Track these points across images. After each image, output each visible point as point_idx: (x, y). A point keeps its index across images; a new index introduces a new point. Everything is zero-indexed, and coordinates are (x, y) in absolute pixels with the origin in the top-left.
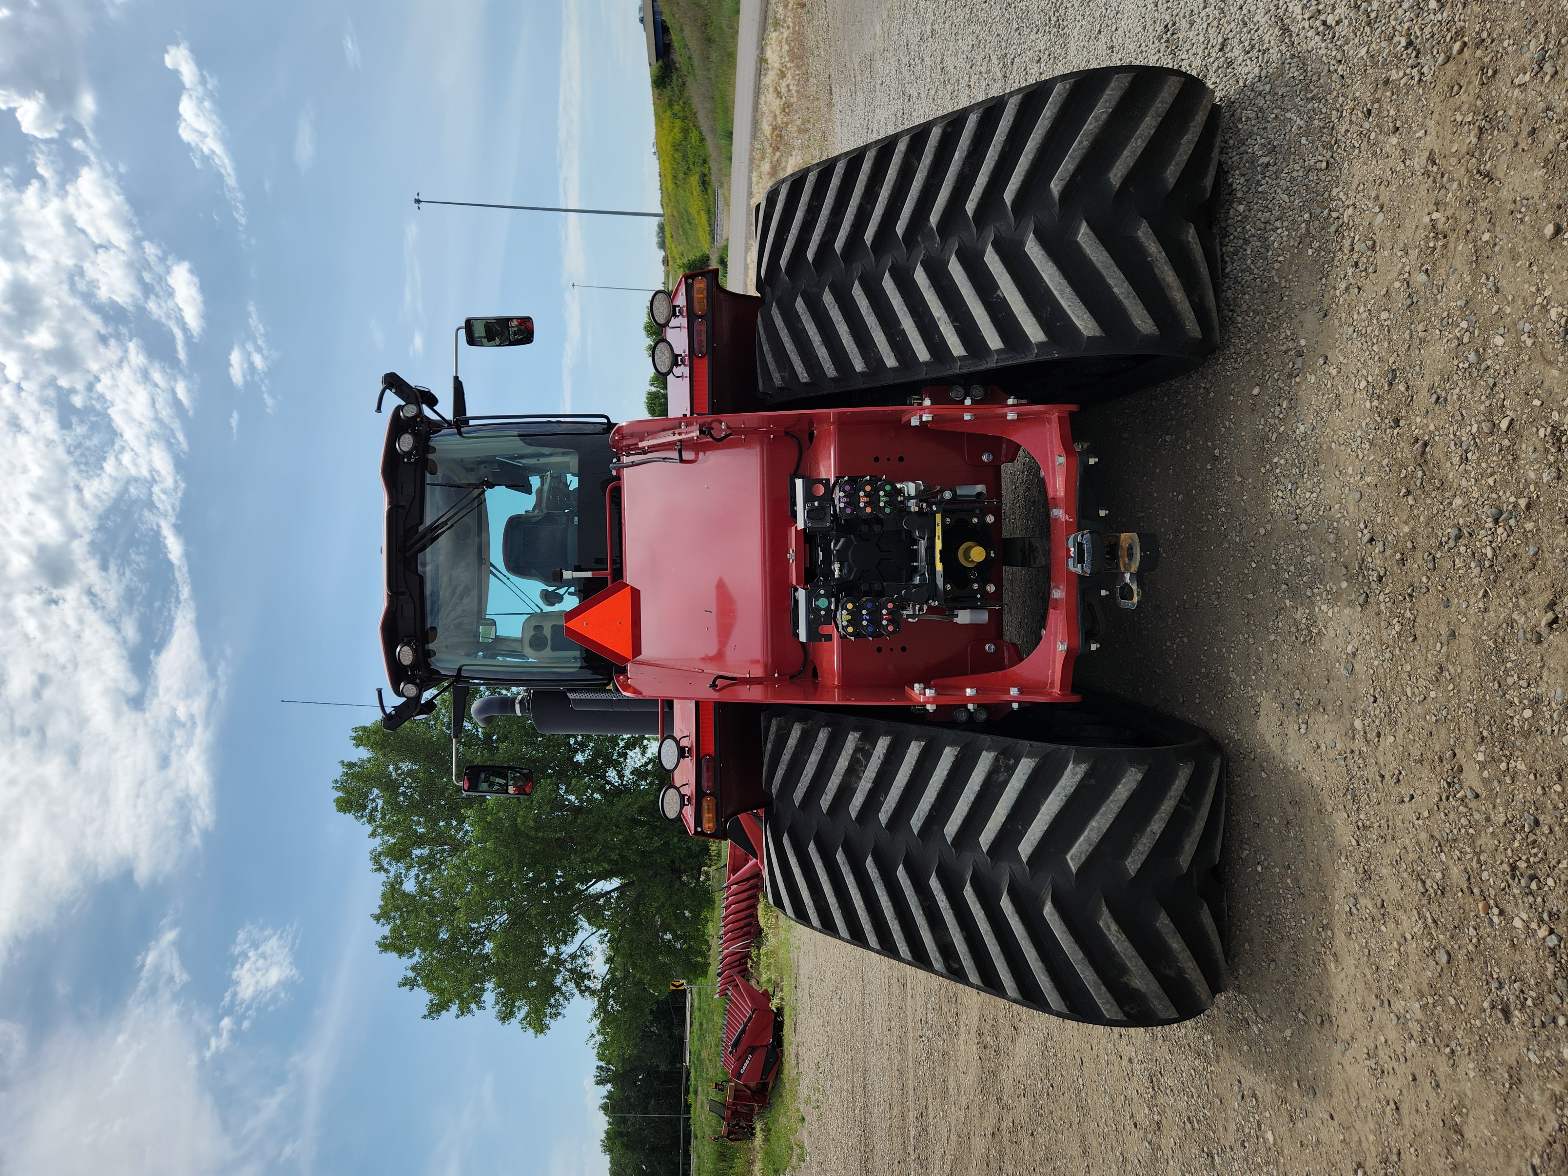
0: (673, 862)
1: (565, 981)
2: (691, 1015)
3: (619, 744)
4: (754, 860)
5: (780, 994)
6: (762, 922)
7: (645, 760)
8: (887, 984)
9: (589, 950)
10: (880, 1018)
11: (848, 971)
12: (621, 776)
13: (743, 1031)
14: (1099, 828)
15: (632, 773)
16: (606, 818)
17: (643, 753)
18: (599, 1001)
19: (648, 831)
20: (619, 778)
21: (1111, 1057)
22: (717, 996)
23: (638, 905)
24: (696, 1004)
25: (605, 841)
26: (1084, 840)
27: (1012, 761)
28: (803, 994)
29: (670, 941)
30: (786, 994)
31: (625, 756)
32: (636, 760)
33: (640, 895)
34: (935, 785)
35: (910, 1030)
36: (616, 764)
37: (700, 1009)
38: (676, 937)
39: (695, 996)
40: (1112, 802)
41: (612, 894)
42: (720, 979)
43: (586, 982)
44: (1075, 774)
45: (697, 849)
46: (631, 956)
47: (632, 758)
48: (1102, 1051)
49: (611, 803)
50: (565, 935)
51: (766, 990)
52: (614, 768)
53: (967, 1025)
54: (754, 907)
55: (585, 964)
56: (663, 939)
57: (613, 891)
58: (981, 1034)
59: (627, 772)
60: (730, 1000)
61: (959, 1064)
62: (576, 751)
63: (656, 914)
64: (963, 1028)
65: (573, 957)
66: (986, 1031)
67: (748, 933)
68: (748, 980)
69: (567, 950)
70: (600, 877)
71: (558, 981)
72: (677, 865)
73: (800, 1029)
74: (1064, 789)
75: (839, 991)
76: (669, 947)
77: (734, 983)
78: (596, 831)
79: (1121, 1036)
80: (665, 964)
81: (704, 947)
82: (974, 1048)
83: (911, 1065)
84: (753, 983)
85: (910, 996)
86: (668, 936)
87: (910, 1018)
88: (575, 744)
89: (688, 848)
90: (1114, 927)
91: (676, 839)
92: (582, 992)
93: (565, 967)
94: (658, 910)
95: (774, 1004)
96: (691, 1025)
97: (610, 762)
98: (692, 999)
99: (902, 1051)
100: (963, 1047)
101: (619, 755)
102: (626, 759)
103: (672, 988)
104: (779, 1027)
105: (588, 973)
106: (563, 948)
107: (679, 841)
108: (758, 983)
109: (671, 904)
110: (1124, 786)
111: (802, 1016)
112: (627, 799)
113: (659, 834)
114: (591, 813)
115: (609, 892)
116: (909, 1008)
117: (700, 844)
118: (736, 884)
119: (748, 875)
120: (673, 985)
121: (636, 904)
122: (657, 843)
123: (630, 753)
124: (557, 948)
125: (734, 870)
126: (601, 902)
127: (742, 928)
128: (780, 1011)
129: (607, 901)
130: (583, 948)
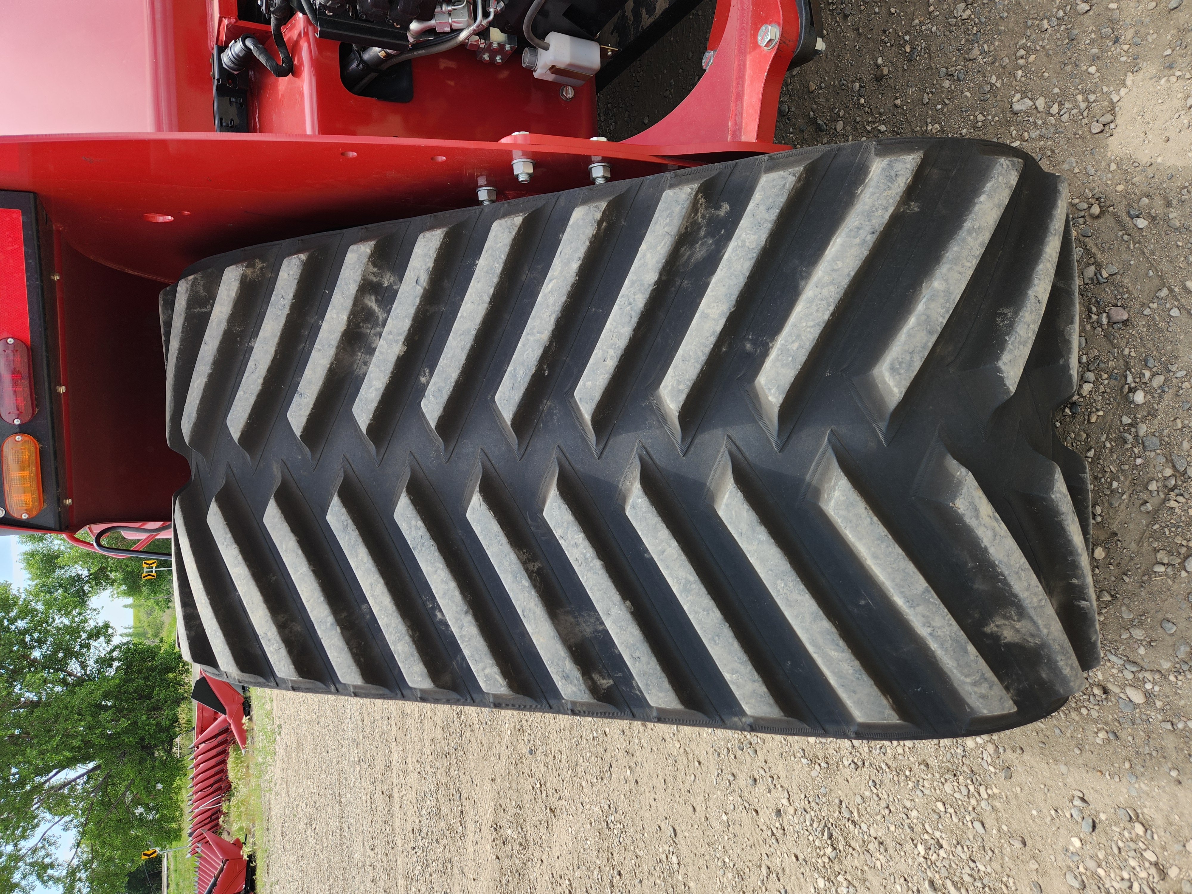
0: (142, 739)
1: (24, 877)
2: (168, 877)
3: (81, 636)
4: (223, 716)
5: (251, 840)
6: (231, 775)
7: (111, 647)
8: (369, 801)
9: (52, 840)
10: (361, 839)
11: (323, 799)
12: (84, 666)
13: (214, 885)
14: (948, 293)
15: (96, 662)
16: (66, 708)
17: (108, 642)
18: (64, 887)
19: (115, 713)
20: (83, 668)
21: (735, 816)
22: (189, 855)
23: (107, 786)
24: (172, 867)
25: (66, 729)
26: (919, 324)
27: (726, 207)
28: (276, 835)
29: (141, 814)
30: (258, 839)
31: (88, 646)
32: (101, 649)
33: (108, 776)
34: (551, 300)
35: (399, 844)
36: (77, 655)
37: (176, 871)
38: (148, 809)
39: (171, 860)
40: (969, 232)
41: (78, 781)
42: (191, 838)
43: (50, 872)
44: (891, 179)
45: (168, 723)
46: (99, 836)
47: (96, 647)
48: (714, 810)
49: (72, 693)
50: (24, 830)
51: (238, 840)
52: (77, 659)
53: (476, 822)
54: (224, 762)
55: (48, 855)
56: (133, 814)
57: (79, 777)
58: (496, 827)
59: (91, 662)
60: (200, 857)
61: (466, 869)
62: (32, 648)
63: (126, 791)
64: (471, 827)
65: (34, 850)
66: (505, 824)
67: (220, 789)
68: (221, 834)
69: (25, 845)
70: (61, 767)
71: (16, 877)
72: (147, 741)
73: (273, 869)
74: (869, 215)
75: (313, 822)
76: (141, 821)
77: (204, 841)
78: (55, 722)
79: (755, 780)
80: (137, 837)
81: (177, 813)
82: (488, 847)
83: (400, 882)
84: (225, 836)
85: (397, 807)
86: (140, 810)
87: (398, 831)
88: (31, 640)
89: (158, 724)
90: (986, 508)
91: (144, 718)
92: (44, 882)
93: (25, 862)
94: (128, 788)
95: (245, 852)
96: (168, 887)
97: (70, 654)
98: (168, 863)
99: (389, 869)
100: (471, 849)
101: (81, 646)
102: (89, 649)
103: (144, 857)
104: (251, 871)
105: (52, 863)
106: (22, 843)
107: (148, 718)
108: (229, 834)
109: (142, 779)
110: (990, 196)
111: (275, 856)
112: (90, 686)
113: (126, 715)
114: (50, 706)
115: (74, 780)
116: (397, 820)
117: (170, 717)
118: (204, 742)
119: (217, 732)
120: (145, 854)
121: (103, 787)
122: (124, 723)
123: (94, 643)
124: (16, 845)
125: (202, 732)
126: (66, 791)
127: (211, 785)
128: (252, 857)
129: (73, 789)
130: (45, 840)
